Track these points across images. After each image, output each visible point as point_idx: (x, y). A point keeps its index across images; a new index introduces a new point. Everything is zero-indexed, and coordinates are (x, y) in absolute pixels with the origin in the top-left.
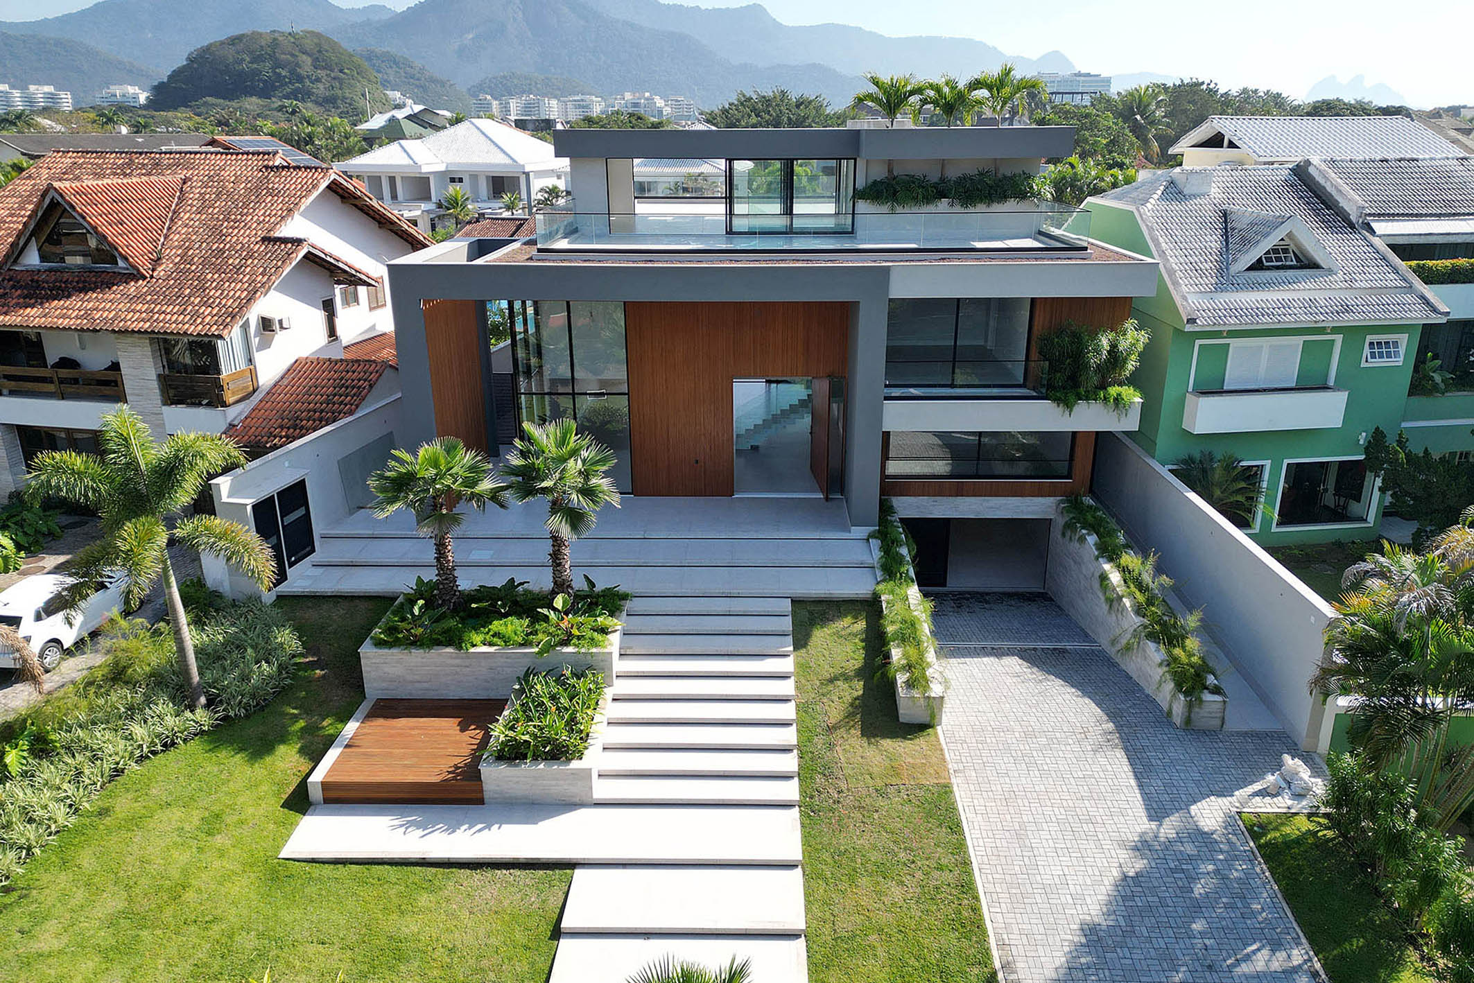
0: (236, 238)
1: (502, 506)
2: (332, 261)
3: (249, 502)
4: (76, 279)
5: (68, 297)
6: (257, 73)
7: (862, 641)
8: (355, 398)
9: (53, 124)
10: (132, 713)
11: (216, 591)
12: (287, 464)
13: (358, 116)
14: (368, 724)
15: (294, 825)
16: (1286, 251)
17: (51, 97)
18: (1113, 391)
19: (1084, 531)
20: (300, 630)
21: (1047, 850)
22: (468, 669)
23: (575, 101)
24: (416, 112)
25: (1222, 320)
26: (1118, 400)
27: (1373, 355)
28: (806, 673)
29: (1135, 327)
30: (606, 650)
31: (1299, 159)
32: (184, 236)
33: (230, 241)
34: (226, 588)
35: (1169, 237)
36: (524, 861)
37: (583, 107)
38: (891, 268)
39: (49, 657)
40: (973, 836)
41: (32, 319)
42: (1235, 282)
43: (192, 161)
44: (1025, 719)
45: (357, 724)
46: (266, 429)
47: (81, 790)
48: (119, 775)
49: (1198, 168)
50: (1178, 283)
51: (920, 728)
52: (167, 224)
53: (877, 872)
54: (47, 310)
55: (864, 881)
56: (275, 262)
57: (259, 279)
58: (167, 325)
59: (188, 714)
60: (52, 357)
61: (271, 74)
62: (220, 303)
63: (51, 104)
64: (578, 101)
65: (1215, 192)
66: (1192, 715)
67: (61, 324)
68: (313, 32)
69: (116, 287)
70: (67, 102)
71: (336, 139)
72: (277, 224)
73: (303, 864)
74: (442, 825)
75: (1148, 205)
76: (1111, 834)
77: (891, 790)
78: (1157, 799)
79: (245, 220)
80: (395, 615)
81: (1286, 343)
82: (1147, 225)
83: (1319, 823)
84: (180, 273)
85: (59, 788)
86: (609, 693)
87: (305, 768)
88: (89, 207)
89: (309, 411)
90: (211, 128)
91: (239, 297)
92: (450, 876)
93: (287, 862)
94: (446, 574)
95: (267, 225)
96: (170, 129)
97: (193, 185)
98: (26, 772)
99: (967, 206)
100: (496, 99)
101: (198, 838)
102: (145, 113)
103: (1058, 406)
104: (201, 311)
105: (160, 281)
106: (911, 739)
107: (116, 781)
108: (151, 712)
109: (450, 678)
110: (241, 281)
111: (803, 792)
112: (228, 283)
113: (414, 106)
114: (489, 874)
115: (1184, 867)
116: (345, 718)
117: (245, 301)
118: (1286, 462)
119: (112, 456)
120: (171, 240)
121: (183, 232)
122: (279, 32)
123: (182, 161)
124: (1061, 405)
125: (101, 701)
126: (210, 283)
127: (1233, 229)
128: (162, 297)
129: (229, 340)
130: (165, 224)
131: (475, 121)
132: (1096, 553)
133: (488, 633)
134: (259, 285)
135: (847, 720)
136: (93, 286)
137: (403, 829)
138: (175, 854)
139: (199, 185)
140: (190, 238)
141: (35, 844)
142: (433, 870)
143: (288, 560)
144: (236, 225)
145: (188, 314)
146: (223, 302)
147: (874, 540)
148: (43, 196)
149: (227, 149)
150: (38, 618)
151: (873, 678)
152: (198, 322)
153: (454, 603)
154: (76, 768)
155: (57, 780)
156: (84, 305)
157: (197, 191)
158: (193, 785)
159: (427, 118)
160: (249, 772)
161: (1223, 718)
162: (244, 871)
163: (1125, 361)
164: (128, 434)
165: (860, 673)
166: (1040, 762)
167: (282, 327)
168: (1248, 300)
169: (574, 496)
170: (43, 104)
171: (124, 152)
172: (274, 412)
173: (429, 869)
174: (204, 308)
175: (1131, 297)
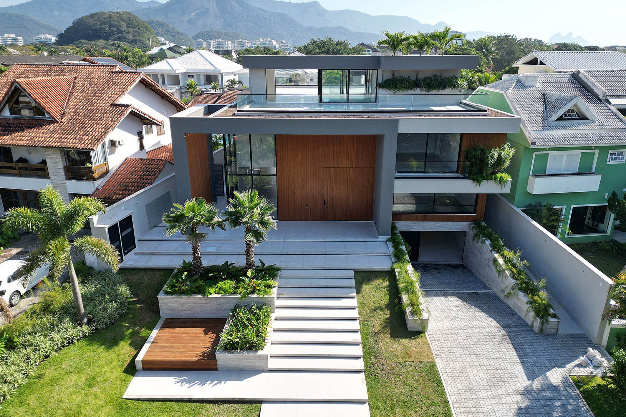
0: (99, 104)
1: (223, 229)
2: (142, 114)
3: (107, 226)
4: (27, 122)
5: (23, 131)
6: (102, 30)
7: (387, 291)
8: (153, 177)
9: (15, 51)
10: (53, 327)
11: (91, 267)
12: (123, 208)
13: (146, 48)
14: (161, 331)
15: (129, 381)
16: (573, 112)
17: (14, 39)
18: (499, 175)
19: (484, 238)
20: (130, 286)
21: (483, 395)
22: (208, 305)
23: (239, 42)
24: (171, 46)
25: (547, 143)
26: (501, 179)
27: (612, 159)
28: (363, 307)
29: (508, 147)
30: (271, 296)
31: (574, 70)
32: (75, 103)
33: (96, 105)
34: (95, 265)
35: (520, 105)
36: (238, 400)
37: (242, 45)
38: (399, 120)
39: (14, 299)
40: (448, 388)
41: (6, 141)
42: (551, 126)
43: (79, 69)
44: (465, 328)
45: (157, 331)
46: (113, 191)
47: (29, 366)
48: (47, 358)
49: (530, 74)
50: (526, 126)
51: (417, 333)
52: (67, 98)
53: (404, 406)
54: (13, 137)
55: (398, 410)
56: (117, 115)
57: (109, 123)
58: (68, 144)
59: (79, 327)
60: (15, 158)
61: (109, 30)
62: (92, 134)
63: (14, 42)
64: (240, 42)
65: (538, 85)
66: (544, 328)
67: (20, 143)
68: (127, 12)
69: (44, 127)
70: (21, 41)
71: (137, 58)
72: (117, 98)
73: (134, 401)
74: (198, 381)
75: (509, 90)
76: (512, 387)
77: (407, 364)
78: (532, 369)
79: (103, 96)
80: (173, 279)
81: (574, 153)
82: (510, 100)
83: (608, 381)
84: (74, 120)
85: (19, 365)
86: (273, 316)
87: (134, 353)
88: (32, 90)
89: (132, 182)
90: (83, 53)
91: (101, 131)
92: (203, 407)
93: (126, 400)
94: (197, 260)
95: (113, 98)
96: (66, 53)
97: (79, 80)
98: (3, 357)
99: (428, 91)
100: (204, 41)
101: (85, 389)
102: (54, 46)
103: (474, 182)
104: (84, 138)
105: (65, 124)
106: (414, 339)
107: (46, 360)
108: (62, 327)
109: (199, 309)
110: (101, 124)
111: (366, 365)
112: (96, 125)
113: (170, 44)
114: (222, 406)
115: (548, 403)
116: (151, 328)
117: (103, 133)
118: (573, 206)
119: (44, 209)
120: (70, 105)
121: (75, 101)
122: (112, 12)
123: (74, 69)
124: (475, 182)
125: (39, 322)
126: (87, 125)
127: (548, 102)
128: (65, 131)
129: (96, 151)
130: (66, 97)
131: (198, 51)
132: (491, 249)
133: (217, 288)
134: (110, 126)
135: (383, 330)
136: (34, 126)
137: (180, 383)
138: (74, 397)
139: (82, 80)
140: (78, 104)
141: (7, 394)
142: (195, 404)
143: (124, 252)
144: (99, 98)
145: (78, 139)
146: (94, 134)
147: (389, 242)
148: (12, 85)
149: (93, 64)
150: (9, 281)
151: (394, 309)
152: (82, 143)
153: (201, 273)
154: (27, 354)
155: (18, 361)
156: (30, 135)
157: (81, 83)
158: (82, 362)
159: (176, 49)
160: (108, 356)
161: (558, 329)
162: (107, 405)
163: (504, 162)
164: (52, 199)
165: (388, 306)
166: (475, 350)
167: (120, 144)
168: (558, 134)
169: (257, 225)
170: (10, 42)
171: (48, 65)
172: (117, 183)
173: (193, 404)
174: (85, 136)
175: (507, 133)
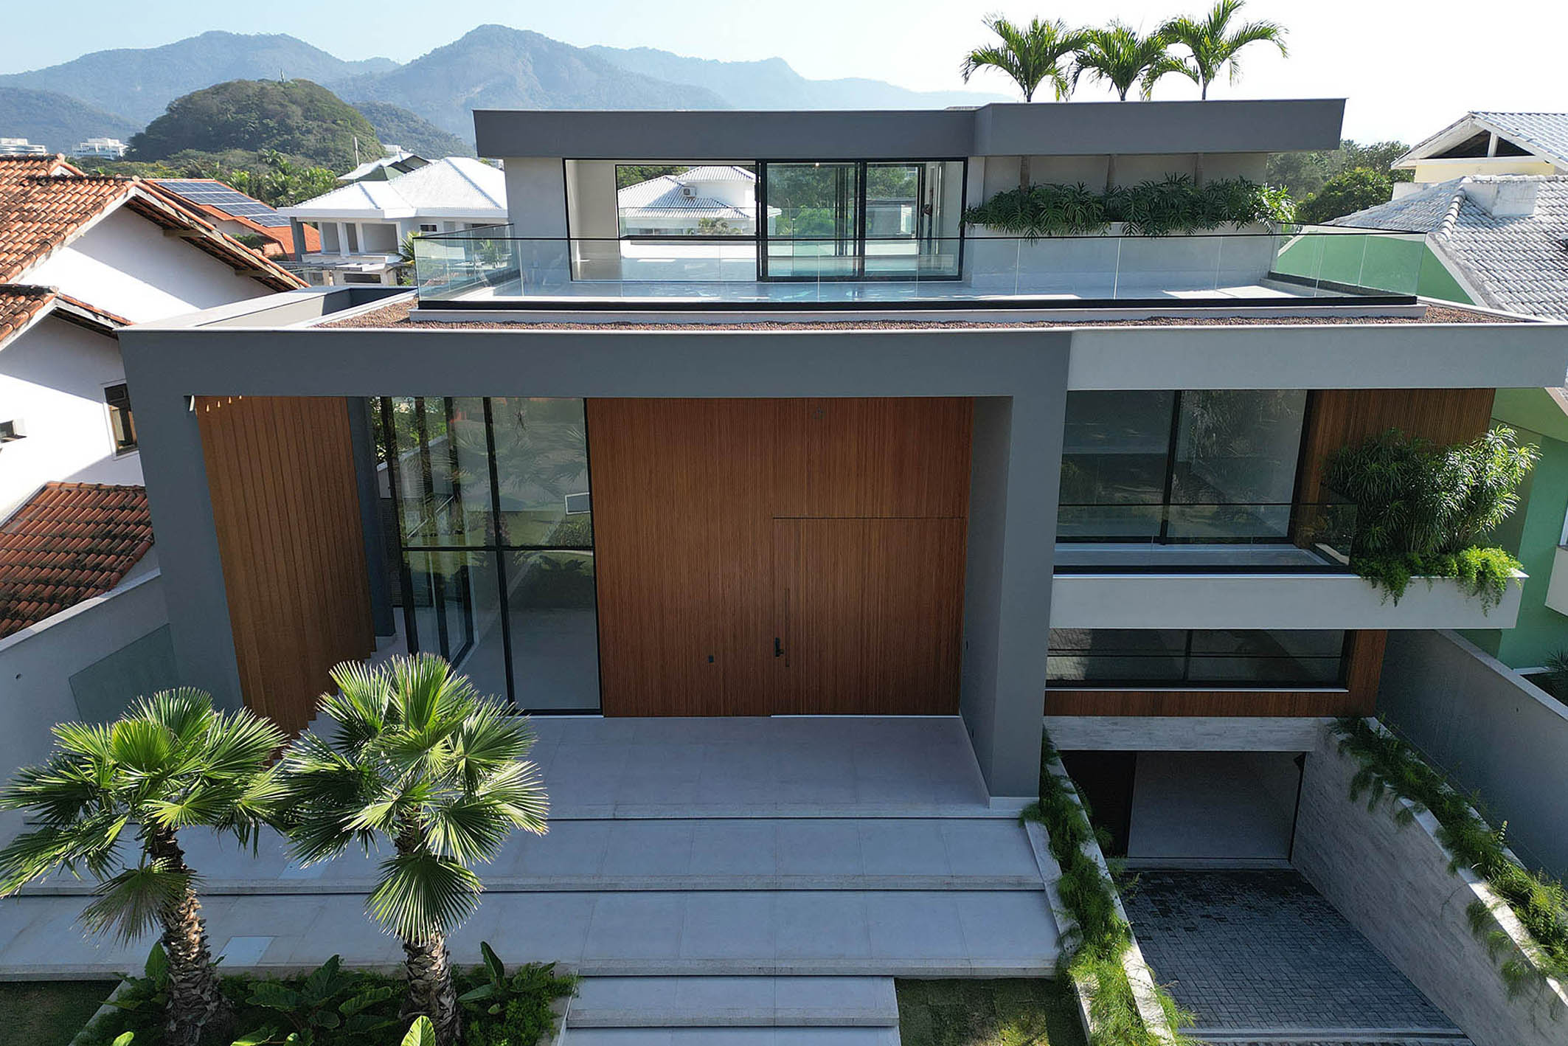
6: (241, 124)
8: (122, 558)
17: (24, 151)
18: (1474, 556)
19: (1403, 801)
24: (404, 158)
26: (1485, 574)
29: (1507, 442)
38: (1074, 337)
61: (257, 125)
65: (1537, 213)
68: (304, 82)
75: (1445, 231)
89: (38, 582)
95: (0, 266)
102: (121, 164)
103: (1375, 586)
113: (403, 155)
122: (268, 81)
124: (1380, 584)
131: (451, 159)
132: (1448, 856)
147: (1034, 826)
159: (409, 163)
163: (1492, 502)
167: (11, 435)
175: (1495, 389)
